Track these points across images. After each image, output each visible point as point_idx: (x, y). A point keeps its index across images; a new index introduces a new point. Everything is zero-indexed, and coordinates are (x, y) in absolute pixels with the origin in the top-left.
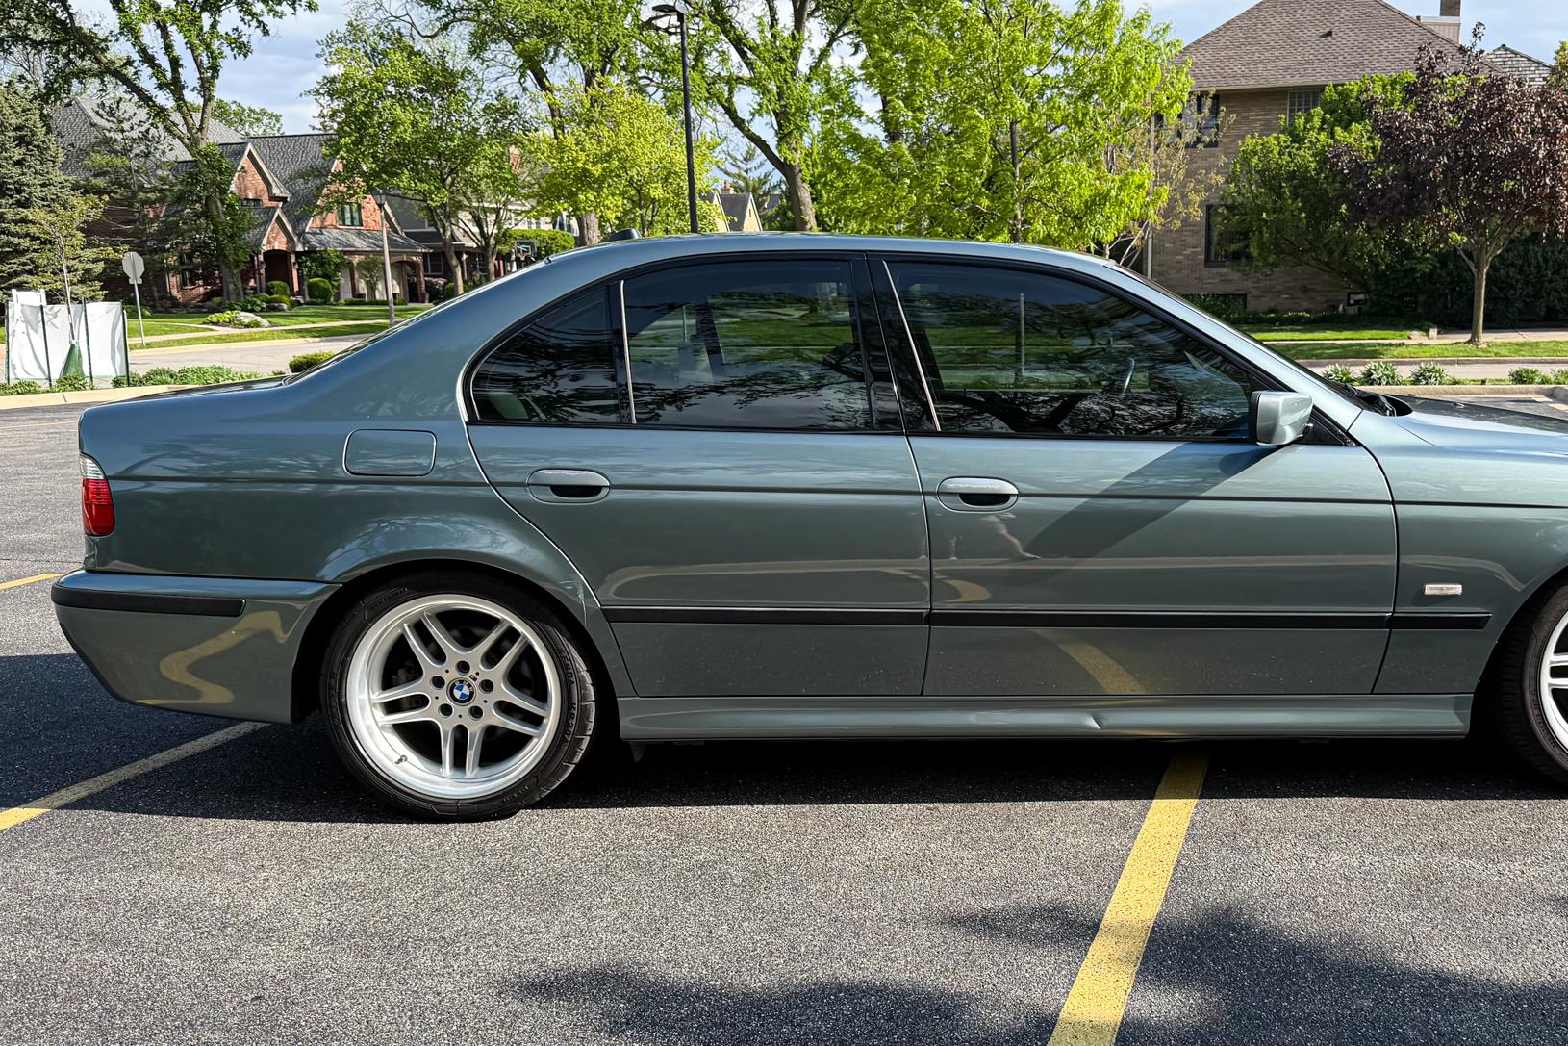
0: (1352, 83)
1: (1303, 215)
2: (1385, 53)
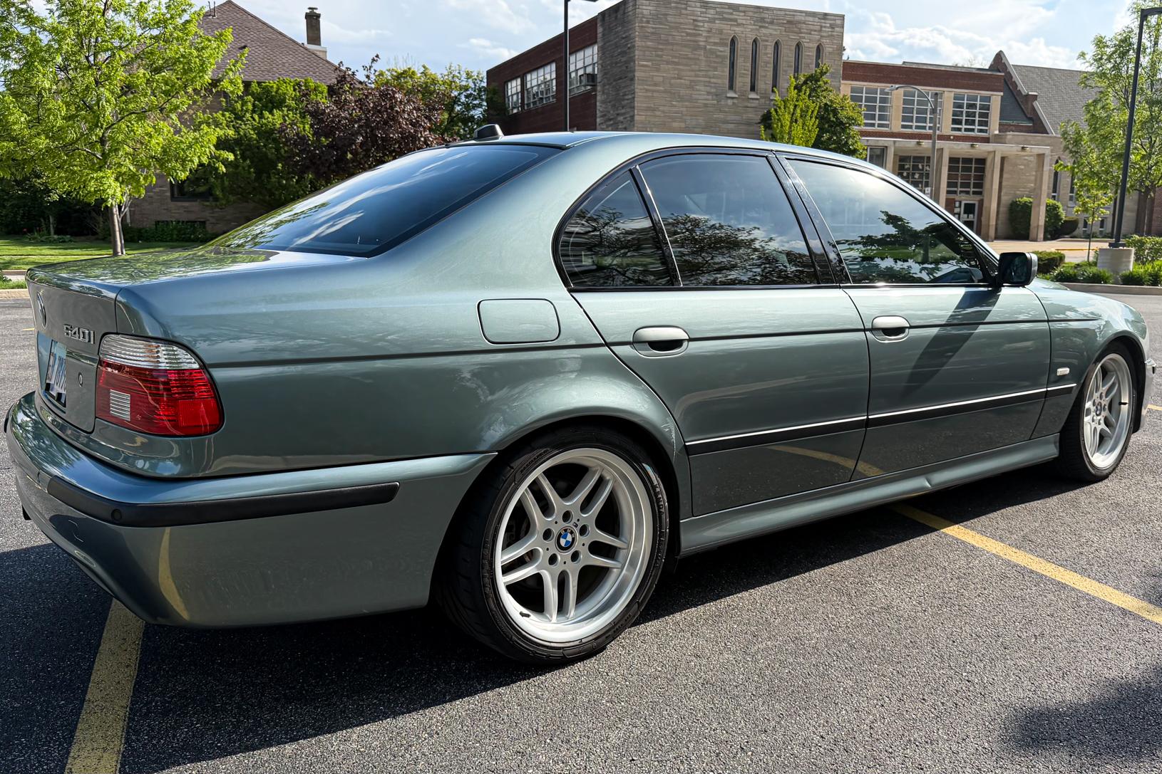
0: (271, 82)
1: (252, 170)
2: (287, 65)
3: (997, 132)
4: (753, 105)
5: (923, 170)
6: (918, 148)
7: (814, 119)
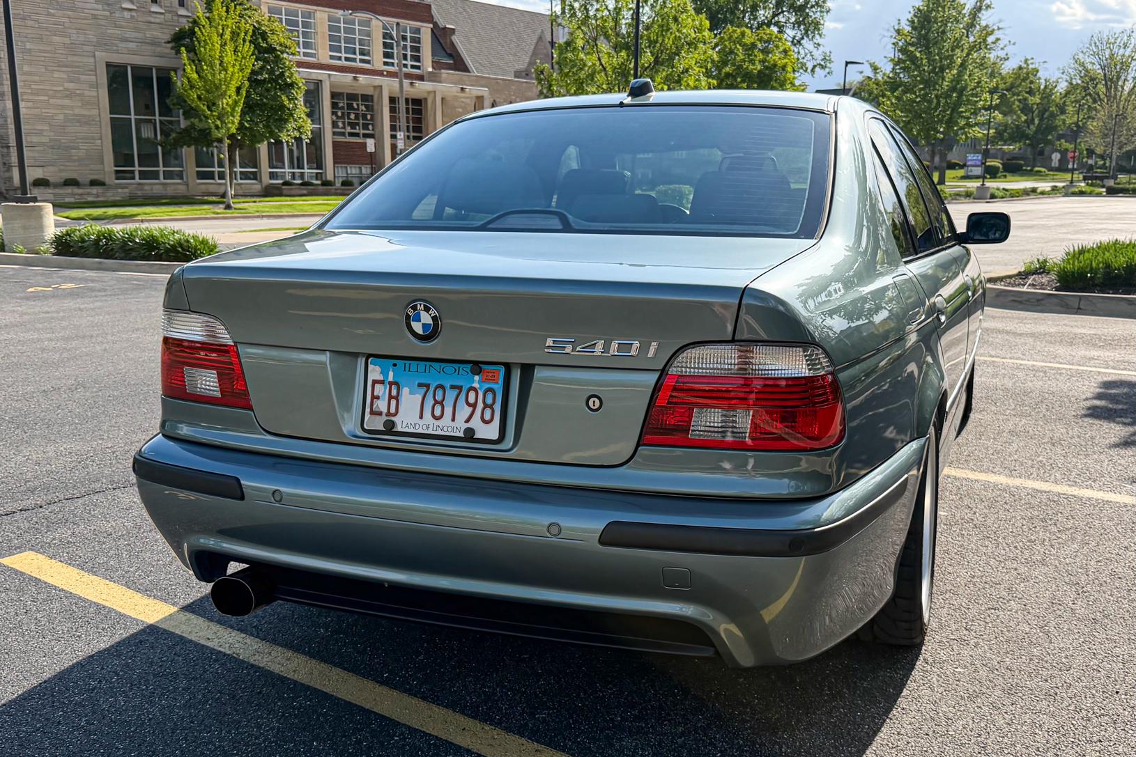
3: (430, 69)
4: (157, 21)
5: (358, 109)
6: (355, 84)
7: (248, 43)
